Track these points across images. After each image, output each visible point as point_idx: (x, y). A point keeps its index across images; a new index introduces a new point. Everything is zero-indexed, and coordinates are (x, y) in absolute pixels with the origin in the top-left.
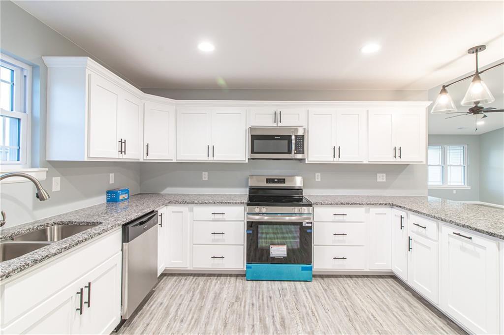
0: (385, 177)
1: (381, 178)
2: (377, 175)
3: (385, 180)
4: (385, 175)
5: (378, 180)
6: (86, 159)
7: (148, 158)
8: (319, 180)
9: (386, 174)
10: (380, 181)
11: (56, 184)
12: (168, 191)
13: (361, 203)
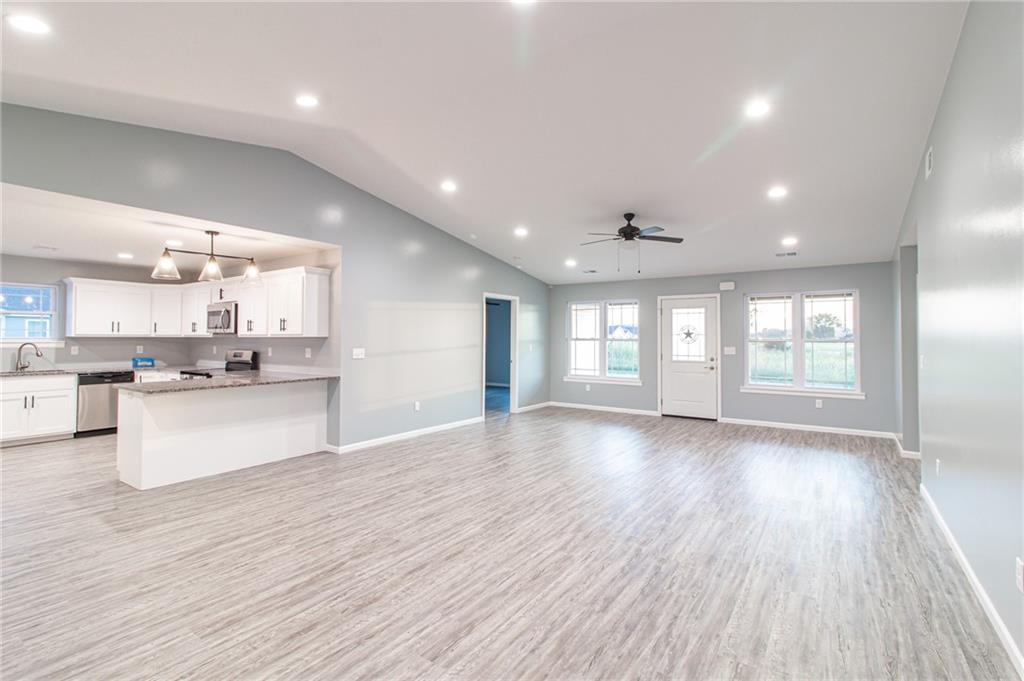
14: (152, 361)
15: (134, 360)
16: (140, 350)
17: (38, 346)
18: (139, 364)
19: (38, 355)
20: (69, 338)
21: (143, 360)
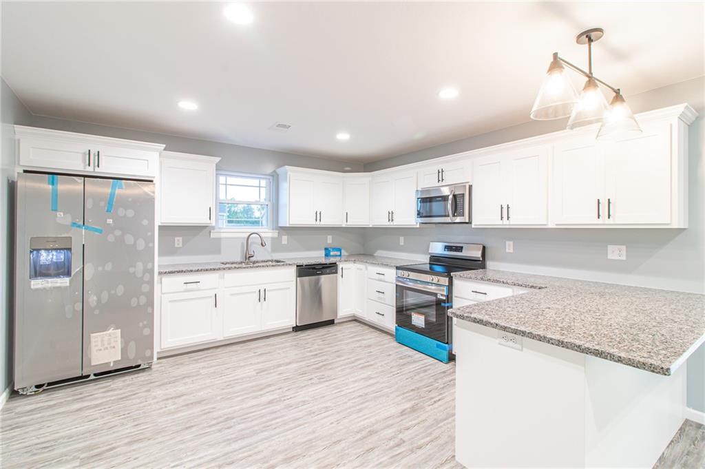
0: (624, 252)
1: (616, 253)
2: (607, 247)
3: (624, 258)
4: (624, 248)
5: (609, 257)
6: (288, 225)
7: (348, 223)
8: (511, 251)
9: (627, 248)
10: (613, 258)
11: (285, 239)
12: (379, 253)
13: (505, 281)
14: (340, 250)
15: (326, 249)
16: (330, 239)
17: (262, 235)
18: (332, 253)
19: (262, 244)
20: (281, 227)
21: (334, 249)
